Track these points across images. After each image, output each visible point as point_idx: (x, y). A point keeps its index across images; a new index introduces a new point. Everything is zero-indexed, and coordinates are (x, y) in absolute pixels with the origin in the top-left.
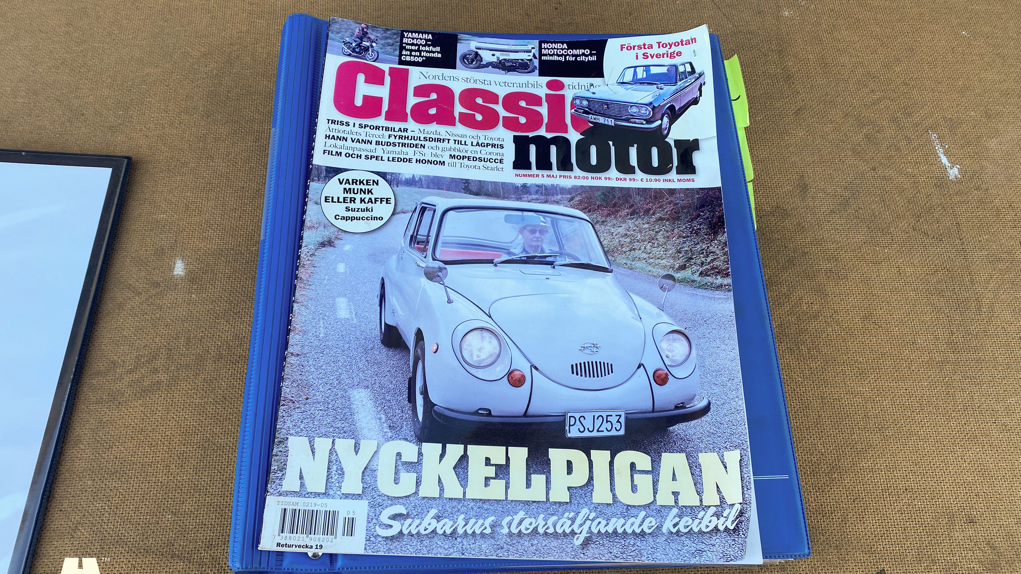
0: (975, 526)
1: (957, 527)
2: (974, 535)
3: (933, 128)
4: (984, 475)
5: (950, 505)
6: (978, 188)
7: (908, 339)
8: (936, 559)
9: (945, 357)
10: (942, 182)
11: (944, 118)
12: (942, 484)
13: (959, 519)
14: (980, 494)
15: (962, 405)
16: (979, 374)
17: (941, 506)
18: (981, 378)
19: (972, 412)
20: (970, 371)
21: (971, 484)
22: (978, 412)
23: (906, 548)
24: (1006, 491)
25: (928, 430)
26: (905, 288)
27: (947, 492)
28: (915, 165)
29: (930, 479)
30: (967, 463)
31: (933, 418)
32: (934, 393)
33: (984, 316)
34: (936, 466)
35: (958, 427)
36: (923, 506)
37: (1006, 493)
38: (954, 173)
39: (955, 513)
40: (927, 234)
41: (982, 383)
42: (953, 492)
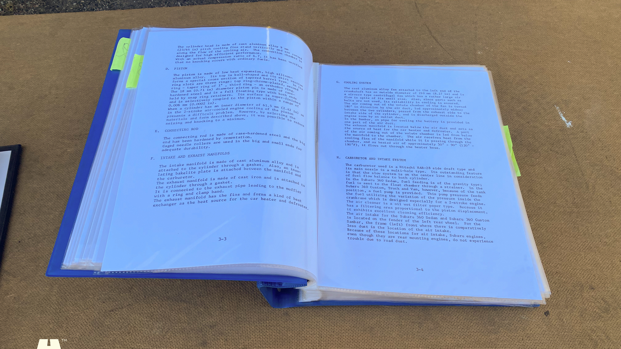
0: (595, 291)
1: (585, 291)
2: (594, 295)
3: (557, 105)
4: (597, 266)
5: (580, 280)
6: (582, 132)
7: (552, 201)
8: (575, 306)
9: (572, 210)
10: (563, 128)
11: (562, 100)
12: (576, 270)
13: (586, 287)
14: (596, 275)
15: (582, 233)
16: (590, 218)
17: (576, 281)
18: (591, 220)
19: (588, 236)
20: (586, 216)
21: (591, 270)
22: (591, 236)
23: (559, 301)
24: (609, 274)
25: (566, 244)
26: (548, 177)
27: (578, 274)
28: (549, 121)
29: (569, 268)
30: (587, 260)
31: (568, 238)
32: (567, 227)
33: (590, 191)
34: (571, 261)
35: (582, 243)
36: (566, 281)
37: (610, 275)
38: (569, 124)
39: (583, 284)
40: (557, 152)
41: (592, 222)
42: (581, 274)
